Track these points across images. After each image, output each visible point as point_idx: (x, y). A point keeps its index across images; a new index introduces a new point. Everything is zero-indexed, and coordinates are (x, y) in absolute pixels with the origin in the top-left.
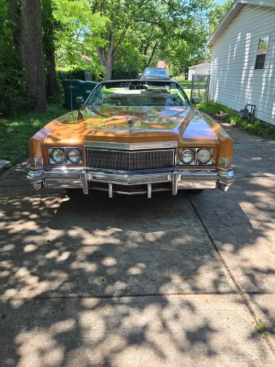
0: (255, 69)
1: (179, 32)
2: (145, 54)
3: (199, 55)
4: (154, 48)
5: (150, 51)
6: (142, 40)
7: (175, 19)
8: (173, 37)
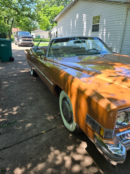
0: (92, 31)
1: (26, 14)
2: (8, 24)
3: (34, 26)
4: (13, 21)
5: (10, 22)
6: (5, 17)
7: (23, 7)
8: (23, 16)
